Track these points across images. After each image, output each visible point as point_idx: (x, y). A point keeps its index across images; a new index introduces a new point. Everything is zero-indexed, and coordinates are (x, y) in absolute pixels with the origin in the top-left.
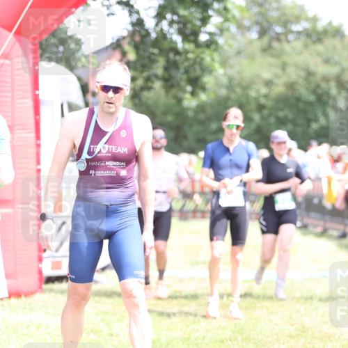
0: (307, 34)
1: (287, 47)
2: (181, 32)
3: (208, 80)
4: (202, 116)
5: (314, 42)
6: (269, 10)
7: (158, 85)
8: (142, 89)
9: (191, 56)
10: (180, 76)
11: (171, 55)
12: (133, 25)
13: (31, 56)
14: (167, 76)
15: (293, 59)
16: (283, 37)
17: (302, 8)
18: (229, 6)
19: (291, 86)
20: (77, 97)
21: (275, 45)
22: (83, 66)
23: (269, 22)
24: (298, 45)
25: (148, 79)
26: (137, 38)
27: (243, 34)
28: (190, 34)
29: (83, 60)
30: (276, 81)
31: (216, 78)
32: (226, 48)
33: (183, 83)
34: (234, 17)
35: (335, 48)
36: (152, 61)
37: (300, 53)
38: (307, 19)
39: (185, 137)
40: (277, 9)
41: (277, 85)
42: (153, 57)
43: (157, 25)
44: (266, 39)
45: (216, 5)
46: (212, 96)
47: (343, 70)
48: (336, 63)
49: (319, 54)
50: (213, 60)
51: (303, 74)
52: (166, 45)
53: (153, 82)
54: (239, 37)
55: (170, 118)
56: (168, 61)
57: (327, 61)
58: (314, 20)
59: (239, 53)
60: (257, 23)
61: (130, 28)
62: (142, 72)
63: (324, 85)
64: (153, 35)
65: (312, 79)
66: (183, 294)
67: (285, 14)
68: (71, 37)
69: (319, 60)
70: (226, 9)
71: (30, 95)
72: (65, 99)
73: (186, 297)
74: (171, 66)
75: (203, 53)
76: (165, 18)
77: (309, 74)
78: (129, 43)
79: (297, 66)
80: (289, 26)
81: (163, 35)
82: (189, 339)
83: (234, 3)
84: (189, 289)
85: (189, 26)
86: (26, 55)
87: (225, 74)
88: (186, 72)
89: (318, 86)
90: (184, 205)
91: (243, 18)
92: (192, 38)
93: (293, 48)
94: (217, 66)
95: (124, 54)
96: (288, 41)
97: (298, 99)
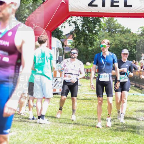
0: (121, 31)
1: (116, 35)
2: (88, 30)
3: (95, 43)
4: (93, 52)
5: (123, 34)
6: (111, 25)
7: (82, 44)
8: (78, 45)
9: (91, 36)
10: (88, 41)
11: (86, 36)
12: (76, 28)
13: (49, 36)
14: (84, 42)
15: (117, 38)
16: (114, 32)
17: (120, 24)
18: (101, 24)
19: (116, 45)
20: (60, 46)
21: (113, 34)
22: (63, 38)
23: (111, 28)
24: (119, 34)
25: (79, 42)
26: (77, 32)
27: (104, 31)
28: (91, 31)
29: (63, 37)
30: (112, 43)
31: (97, 43)
32: (100, 35)
33: (88, 44)
34: (102, 26)
35: (128, 35)
36: (81, 38)
37: (119, 36)
38: (121, 28)
39: (89, 58)
40: (113, 25)
41: (113, 45)
42: (81, 36)
43: (82, 28)
44: (110, 33)
45: (98, 23)
46: (96, 47)
47: (130, 41)
48: (128, 39)
49: (124, 37)
50: (96, 38)
51: (120, 42)
52: (84, 34)
53: (81, 43)
54: (103, 32)
55: (85, 53)
56: (85, 38)
57: (126, 39)
58: (123, 28)
59: (103, 36)
60: (108, 28)
61: (75, 28)
62: (78, 41)
63: (125, 45)
64: (81, 31)
65: (122, 43)
66: (87, 99)
67: (115, 26)
68: (59, 31)
69: (124, 38)
70: (100, 24)
71: (49, 46)
72: (58, 47)
73: (88, 99)
74: (85, 39)
75: (94, 36)
76: (84, 27)
77: (121, 42)
78: (75, 33)
79: (118, 40)
80: (116, 29)
81: (84, 31)
82: (89, 110)
83: (102, 23)
84: (89, 97)
85: (90, 29)
86: (48, 35)
87: (99, 42)
88: (89, 41)
89: (123, 45)
90: (88, 75)
91: (104, 27)
92: (91, 32)
93: (117, 35)
94: (97, 39)
95: (73, 36)
96: (116, 33)
97: (118, 49)
